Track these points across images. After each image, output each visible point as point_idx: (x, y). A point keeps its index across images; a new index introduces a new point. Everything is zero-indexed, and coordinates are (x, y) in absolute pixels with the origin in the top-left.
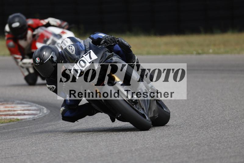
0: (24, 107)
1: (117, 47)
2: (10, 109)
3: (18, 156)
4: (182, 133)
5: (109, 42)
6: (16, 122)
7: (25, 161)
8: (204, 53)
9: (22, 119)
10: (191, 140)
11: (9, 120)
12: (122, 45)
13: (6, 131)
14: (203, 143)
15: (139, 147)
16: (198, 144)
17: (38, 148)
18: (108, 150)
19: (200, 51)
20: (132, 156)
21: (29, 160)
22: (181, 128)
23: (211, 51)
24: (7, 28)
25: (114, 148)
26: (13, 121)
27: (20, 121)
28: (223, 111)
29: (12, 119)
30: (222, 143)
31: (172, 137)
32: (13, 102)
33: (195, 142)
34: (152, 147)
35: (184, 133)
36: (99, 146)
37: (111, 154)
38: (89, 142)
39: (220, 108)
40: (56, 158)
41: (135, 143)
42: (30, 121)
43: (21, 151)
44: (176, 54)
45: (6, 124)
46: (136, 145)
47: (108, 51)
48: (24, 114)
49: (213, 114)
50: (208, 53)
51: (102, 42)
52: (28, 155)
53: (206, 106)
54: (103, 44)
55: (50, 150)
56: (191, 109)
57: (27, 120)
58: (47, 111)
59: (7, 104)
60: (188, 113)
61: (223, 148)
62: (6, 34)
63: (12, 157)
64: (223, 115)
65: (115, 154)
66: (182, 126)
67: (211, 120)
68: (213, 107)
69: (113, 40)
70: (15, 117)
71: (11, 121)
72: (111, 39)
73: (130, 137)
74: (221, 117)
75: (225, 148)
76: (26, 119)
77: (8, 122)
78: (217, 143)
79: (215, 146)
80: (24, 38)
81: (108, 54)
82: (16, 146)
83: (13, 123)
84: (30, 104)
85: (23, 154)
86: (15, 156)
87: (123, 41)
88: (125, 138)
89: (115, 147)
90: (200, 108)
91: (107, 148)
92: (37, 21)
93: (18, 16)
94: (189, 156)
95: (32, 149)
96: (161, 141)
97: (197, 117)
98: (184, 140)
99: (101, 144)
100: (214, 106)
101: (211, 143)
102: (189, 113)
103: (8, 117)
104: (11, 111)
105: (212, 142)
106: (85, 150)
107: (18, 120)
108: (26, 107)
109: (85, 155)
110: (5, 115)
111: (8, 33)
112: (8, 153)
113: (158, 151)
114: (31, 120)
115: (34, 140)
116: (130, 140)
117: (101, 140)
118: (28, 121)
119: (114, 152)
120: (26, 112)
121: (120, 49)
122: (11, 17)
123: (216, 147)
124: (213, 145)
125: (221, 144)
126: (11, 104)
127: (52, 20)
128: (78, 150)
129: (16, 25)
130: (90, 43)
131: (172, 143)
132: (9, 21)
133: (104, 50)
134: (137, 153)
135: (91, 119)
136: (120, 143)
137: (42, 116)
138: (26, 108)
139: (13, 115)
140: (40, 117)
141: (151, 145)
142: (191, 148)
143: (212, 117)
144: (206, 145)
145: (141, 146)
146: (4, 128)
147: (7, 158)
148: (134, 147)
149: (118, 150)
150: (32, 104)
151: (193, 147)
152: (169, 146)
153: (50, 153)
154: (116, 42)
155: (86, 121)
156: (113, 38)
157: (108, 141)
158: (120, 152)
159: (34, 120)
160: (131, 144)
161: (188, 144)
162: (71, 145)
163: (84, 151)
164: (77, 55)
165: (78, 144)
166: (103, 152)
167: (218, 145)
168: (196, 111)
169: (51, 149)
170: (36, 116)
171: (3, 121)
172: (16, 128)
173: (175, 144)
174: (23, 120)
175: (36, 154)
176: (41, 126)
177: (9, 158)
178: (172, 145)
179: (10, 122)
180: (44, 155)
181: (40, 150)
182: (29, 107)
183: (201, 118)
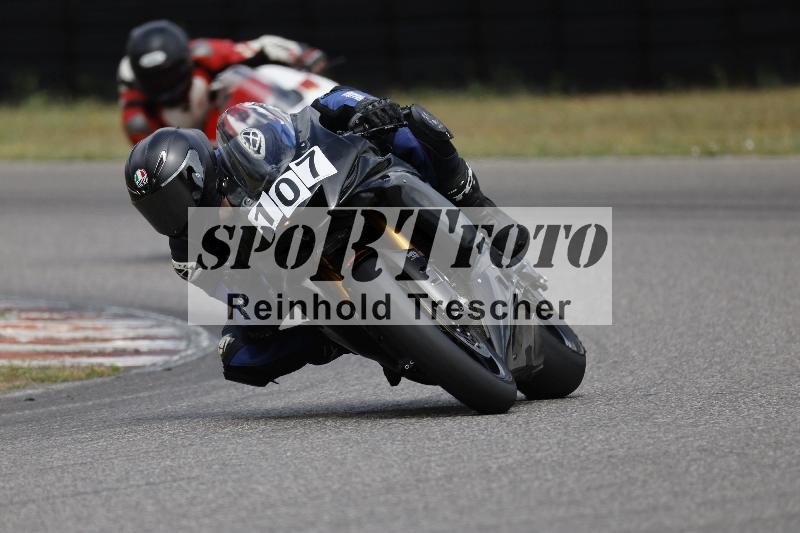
0: (137, 328)
1: (405, 135)
2: (91, 334)
3: (117, 489)
4: (653, 414)
5: (377, 121)
6: (109, 375)
7: (138, 504)
8: (725, 151)
9: (128, 369)
10: (682, 437)
11: (88, 371)
12: (421, 128)
13: (77, 405)
14: (722, 446)
15: (510, 460)
16: (705, 450)
17: (181, 462)
18: (411, 467)
19: (714, 147)
20: (490, 490)
21: (151, 501)
22: (650, 398)
23: (750, 144)
24: (126, 71)
25: (429, 462)
26: (101, 375)
27: (121, 375)
28: (788, 342)
29: (96, 368)
30: (785, 448)
31: (619, 427)
32: (99, 312)
33: (696, 444)
34: (555, 459)
35: (661, 414)
36: (381, 455)
37: (418, 481)
38: (347, 444)
39: (779, 331)
40: (241, 494)
41: (500, 445)
42: (154, 373)
43: (127, 473)
44: (634, 154)
45: (78, 383)
46: (504, 451)
47: (371, 148)
48: (137, 352)
49: (757, 353)
50: (738, 152)
51: (355, 118)
52: (147, 484)
53: (732, 327)
54: (356, 125)
55: (221, 469)
56: (681, 335)
57: (147, 370)
58: (210, 340)
59: (81, 317)
60: (673, 349)
61: (790, 465)
62: (123, 89)
63: (96, 492)
64: (789, 354)
65: (433, 483)
66: (652, 391)
67: (749, 371)
68: (757, 329)
69: (390, 112)
70: (107, 361)
71: (92, 372)
72: (383, 110)
73: (482, 427)
74: (782, 361)
75: (794, 461)
76: (143, 367)
77: (83, 375)
78: (768, 445)
79: (763, 458)
80: (182, 101)
81: (374, 159)
82: (111, 456)
83: (99, 380)
84: (155, 319)
85: (132, 483)
86: (104, 490)
87: (425, 116)
88: (467, 430)
89: (433, 459)
90: (711, 330)
91: (408, 464)
92: (224, 46)
93: (161, 31)
94: (677, 489)
95: (162, 464)
96: (583, 442)
97: (702, 360)
98: (659, 438)
99: (389, 450)
100: (758, 324)
101: (748, 445)
102: (677, 350)
103: (85, 361)
104: (94, 340)
105: (752, 443)
106: (334, 468)
107: (115, 369)
108: (141, 326)
109: (336, 487)
110: (75, 354)
111: (129, 84)
112: (83, 479)
113: (576, 473)
114: (160, 369)
115: (166, 437)
116: (483, 437)
117: (387, 435)
118: (149, 374)
119: (430, 475)
120: (143, 345)
121: (414, 143)
122: (137, 32)
123: (766, 460)
124: (756, 452)
125: (781, 449)
126: (92, 318)
127: (273, 45)
128: (310, 470)
129: (154, 58)
130: (312, 121)
131: (621, 446)
132: (130, 45)
133: (360, 148)
134: (505, 480)
135: (355, 367)
136: (449, 445)
137: (195, 358)
138: (142, 332)
139: (102, 354)
140: (189, 359)
141: (550, 452)
142: (684, 464)
143: (753, 361)
144: (731, 452)
145: (520, 457)
146: (70, 398)
147: (79, 494)
148: (496, 458)
149: (443, 469)
150: (162, 317)
151: (688, 458)
152: (610, 456)
153: (221, 477)
154: (399, 120)
155: (338, 373)
156: (391, 105)
157: (410, 439)
158: (449, 478)
159: (169, 369)
160: (485, 451)
161: (673, 448)
162: (288, 454)
163: (330, 474)
164: (271, 164)
165: (313, 448)
166: (395, 476)
167: (771, 453)
168: (699, 343)
169: (224, 464)
170: (176, 358)
171: (67, 373)
172: (109, 395)
173: (629, 448)
174: (135, 371)
175: (175, 481)
176: (190, 391)
177: (86, 493)
178: (621, 452)
179: (89, 376)
180: (202, 484)
181: (187, 469)
182: (152, 327)
183: (717, 363)
